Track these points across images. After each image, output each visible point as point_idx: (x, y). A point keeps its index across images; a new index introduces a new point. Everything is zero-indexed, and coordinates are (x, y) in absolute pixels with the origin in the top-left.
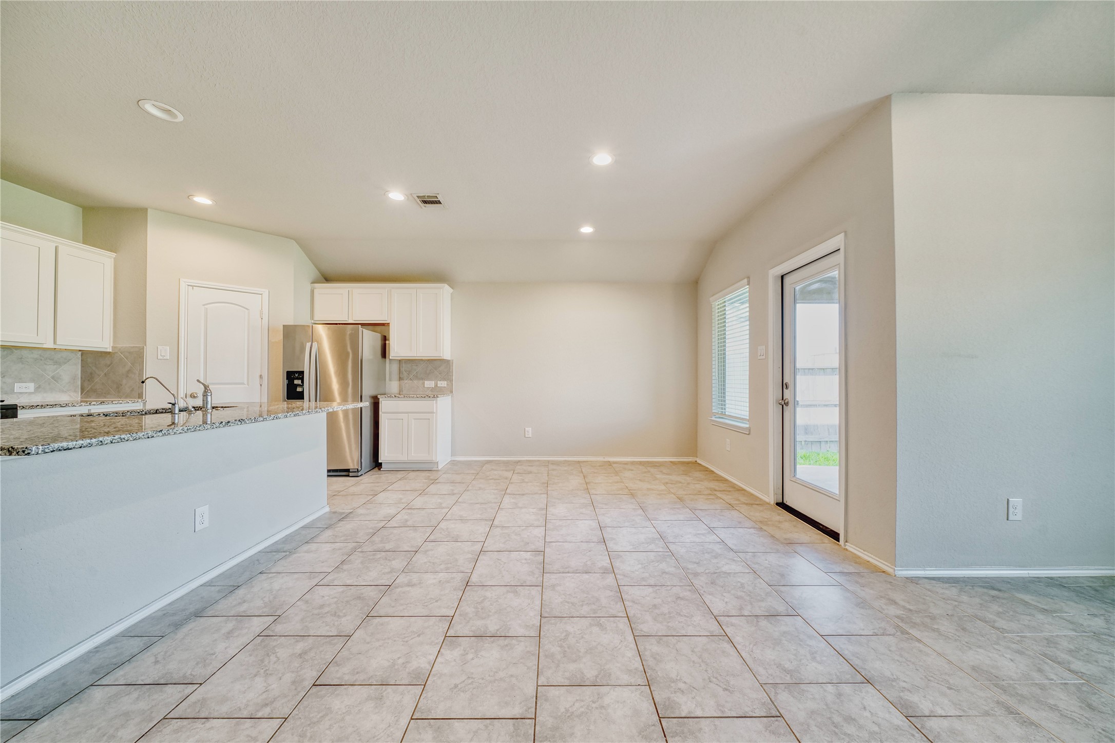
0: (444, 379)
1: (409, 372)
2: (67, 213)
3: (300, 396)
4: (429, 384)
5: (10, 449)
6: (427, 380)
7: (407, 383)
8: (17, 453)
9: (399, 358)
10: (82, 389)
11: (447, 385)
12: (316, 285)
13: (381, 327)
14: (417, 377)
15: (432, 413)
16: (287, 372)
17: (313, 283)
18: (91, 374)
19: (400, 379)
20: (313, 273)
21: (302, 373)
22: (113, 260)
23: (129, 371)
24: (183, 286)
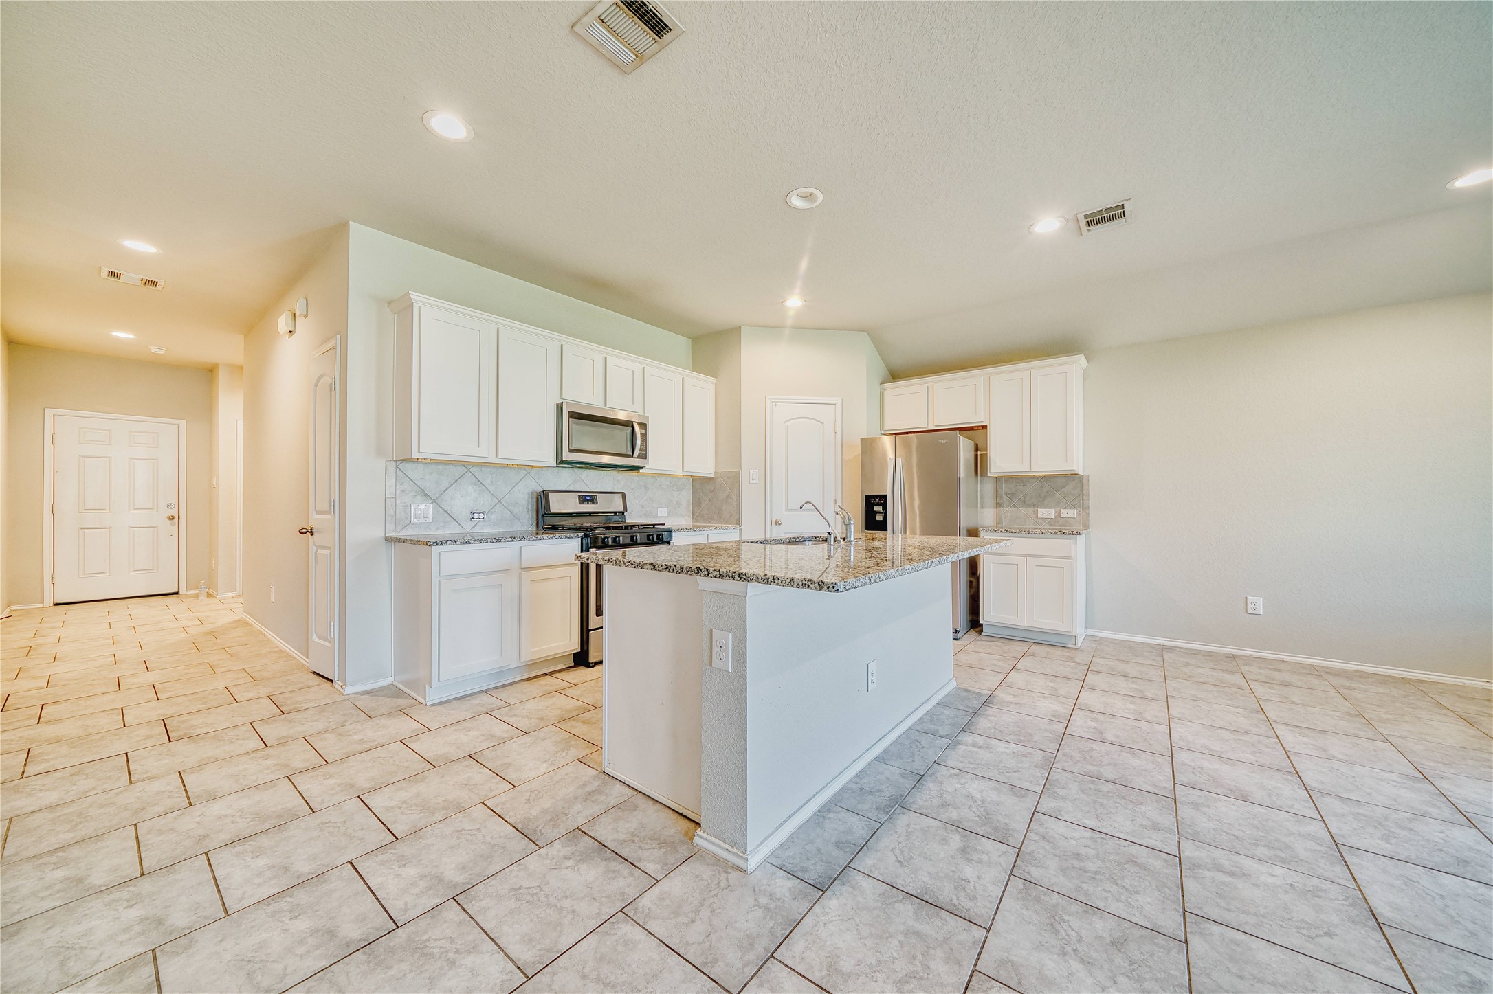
0: (1073, 506)
1: (1012, 496)
2: (681, 344)
3: (882, 526)
4: (1046, 513)
5: (820, 583)
6: (1041, 508)
7: (1008, 512)
8: (828, 588)
9: (996, 475)
10: (693, 514)
11: (1078, 514)
12: (887, 385)
13: (975, 432)
14: (1024, 503)
15: (1068, 558)
16: (867, 496)
17: (882, 383)
18: (699, 499)
19: (997, 505)
20: (881, 370)
21: (885, 497)
22: (714, 385)
23: (728, 497)
24: (768, 402)
